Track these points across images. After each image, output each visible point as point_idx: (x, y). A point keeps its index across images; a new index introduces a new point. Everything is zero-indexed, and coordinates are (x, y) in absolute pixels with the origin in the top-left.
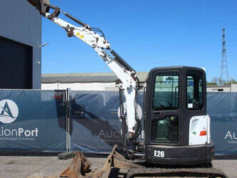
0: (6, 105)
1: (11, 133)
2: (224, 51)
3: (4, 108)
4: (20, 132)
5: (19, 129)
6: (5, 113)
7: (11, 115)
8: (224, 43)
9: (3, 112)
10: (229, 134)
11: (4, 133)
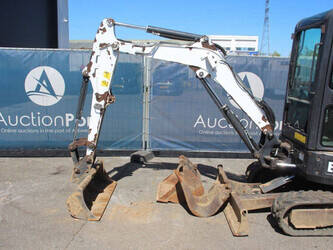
0: (44, 76)
1: (53, 121)
2: (267, 19)
3: (41, 81)
4: (68, 120)
5: (67, 115)
6: (43, 89)
7: (52, 93)
8: (267, 10)
9: (38, 87)
11: (41, 121)
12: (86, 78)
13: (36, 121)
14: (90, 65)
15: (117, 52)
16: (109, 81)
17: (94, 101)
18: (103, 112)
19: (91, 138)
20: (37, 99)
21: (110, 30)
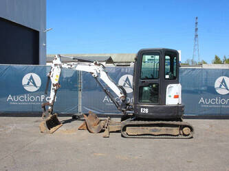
0: (31, 78)
1: (35, 99)
3: (30, 80)
4: (42, 98)
5: (42, 96)
6: (31, 84)
7: (35, 85)
9: (29, 83)
10: (202, 100)
11: (29, 99)
12: (49, 78)
13: (27, 99)
14: (50, 72)
15: (61, 67)
16: (58, 78)
17: (52, 87)
18: (56, 91)
19: (51, 102)
20: (28, 88)
21: (59, 59)
